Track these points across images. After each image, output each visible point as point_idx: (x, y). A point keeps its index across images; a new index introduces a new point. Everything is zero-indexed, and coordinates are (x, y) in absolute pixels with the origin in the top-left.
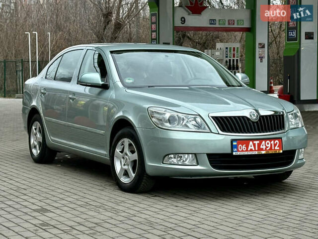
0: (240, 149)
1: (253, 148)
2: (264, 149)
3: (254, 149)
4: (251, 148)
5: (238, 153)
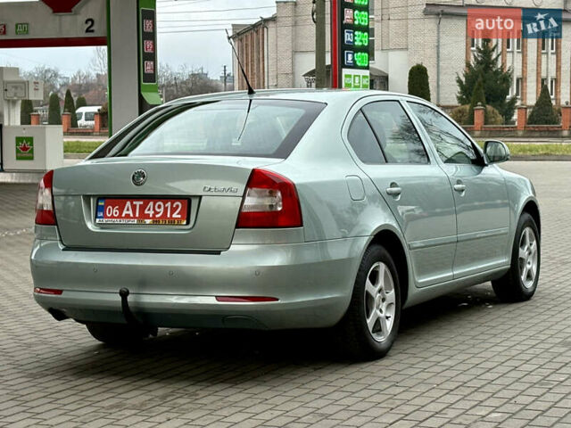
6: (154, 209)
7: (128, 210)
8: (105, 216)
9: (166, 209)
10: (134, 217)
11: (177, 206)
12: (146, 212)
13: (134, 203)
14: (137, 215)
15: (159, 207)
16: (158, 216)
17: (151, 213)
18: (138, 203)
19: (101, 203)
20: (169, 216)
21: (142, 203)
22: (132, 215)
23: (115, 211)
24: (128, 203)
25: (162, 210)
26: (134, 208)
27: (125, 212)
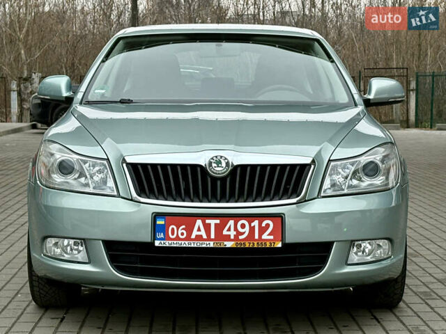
0: (173, 234)
1: (203, 233)
2: (232, 237)
3: (205, 237)
4: (199, 233)
5: (167, 244)
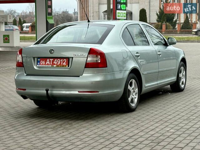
6: (57, 62)
7: (48, 62)
8: (40, 64)
9: (61, 62)
10: (50, 64)
11: (65, 61)
12: (54, 63)
13: (50, 60)
14: (51, 64)
15: (59, 61)
16: (58, 64)
17: (56, 63)
18: (51, 60)
19: (39, 60)
20: (62, 64)
21: (53, 60)
22: (49, 64)
23: (44, 62)
24: (48, 60)
25: (60, 62)
26: (50, 61)
27: (47, 63)
